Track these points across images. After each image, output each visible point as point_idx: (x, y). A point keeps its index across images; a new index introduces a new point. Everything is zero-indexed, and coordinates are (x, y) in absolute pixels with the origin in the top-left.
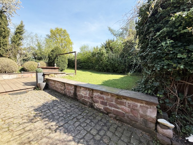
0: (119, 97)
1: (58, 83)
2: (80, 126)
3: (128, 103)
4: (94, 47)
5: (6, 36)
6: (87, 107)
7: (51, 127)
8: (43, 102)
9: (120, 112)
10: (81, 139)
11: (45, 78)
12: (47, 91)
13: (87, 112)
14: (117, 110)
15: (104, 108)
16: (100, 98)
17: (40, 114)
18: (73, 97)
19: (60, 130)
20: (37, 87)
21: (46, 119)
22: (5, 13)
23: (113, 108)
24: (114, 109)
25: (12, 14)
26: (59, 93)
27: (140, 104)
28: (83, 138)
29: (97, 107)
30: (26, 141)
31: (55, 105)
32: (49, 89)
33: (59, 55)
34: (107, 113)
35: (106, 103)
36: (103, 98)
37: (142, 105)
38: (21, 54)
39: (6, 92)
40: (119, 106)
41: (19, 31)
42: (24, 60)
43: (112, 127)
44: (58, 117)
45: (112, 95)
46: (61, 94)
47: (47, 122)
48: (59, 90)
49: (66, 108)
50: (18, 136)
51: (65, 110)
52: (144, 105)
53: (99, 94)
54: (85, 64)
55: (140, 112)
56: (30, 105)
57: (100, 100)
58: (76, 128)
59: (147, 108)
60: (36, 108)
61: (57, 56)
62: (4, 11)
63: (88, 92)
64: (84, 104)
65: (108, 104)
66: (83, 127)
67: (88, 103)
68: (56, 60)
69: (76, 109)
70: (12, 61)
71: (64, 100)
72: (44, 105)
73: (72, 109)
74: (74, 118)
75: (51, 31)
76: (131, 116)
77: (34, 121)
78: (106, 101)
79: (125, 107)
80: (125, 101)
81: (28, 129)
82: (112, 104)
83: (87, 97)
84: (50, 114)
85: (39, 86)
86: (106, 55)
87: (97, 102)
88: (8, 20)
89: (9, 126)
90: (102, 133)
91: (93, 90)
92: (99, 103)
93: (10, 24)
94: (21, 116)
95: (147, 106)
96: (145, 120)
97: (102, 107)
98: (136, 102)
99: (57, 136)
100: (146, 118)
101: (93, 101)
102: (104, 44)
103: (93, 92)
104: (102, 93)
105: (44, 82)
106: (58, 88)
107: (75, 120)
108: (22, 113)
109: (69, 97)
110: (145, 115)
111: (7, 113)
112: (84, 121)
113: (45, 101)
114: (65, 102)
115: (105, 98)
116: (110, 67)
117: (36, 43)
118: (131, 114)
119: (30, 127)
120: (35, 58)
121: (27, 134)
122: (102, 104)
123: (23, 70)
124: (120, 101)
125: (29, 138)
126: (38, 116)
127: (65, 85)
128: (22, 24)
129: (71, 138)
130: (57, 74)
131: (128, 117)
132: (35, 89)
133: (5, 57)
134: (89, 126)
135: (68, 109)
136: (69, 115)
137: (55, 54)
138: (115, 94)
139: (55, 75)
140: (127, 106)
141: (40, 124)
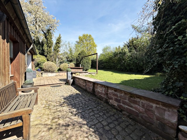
0: (132, 95)
1: (81, 80)
2: (93, 116)
3: (142, 103)
4: (116, 48)
5: (51, 47)
6: (103, 102)
7: (73, 112)
8: (70, 94)
9: (133, 111)
10: (93, 125)
11: (73, 76)
12: (74, 86)
13: (102, 106)
14: (130, 108)
15: (117, 105)
16: (114, 95)
17: (67, 102)
18: (92, 92)
19: (79, 115)
20: (67, 82)
21: (70, 106)
22: (51, 31)
23: (126, 106)
24: (128, 107)
25: (54, 30)
26: (82, 88)
27: (156, 105)
28: (95, 125)
29: (112, 103)
30: (57, 117)
31: (78, 97)
32: (75, 85)
33: (84, 57)
34: (120, 110)
35: (120, 100)
36: (116, 95)
37: (158, 106)
38: (59, 58)
39: (49, 85)
40: (132, 105)
41: (58, 42)
42: (61, 62)
43: (124, 124)
44: (79, 106)
45: (126, 93)
46: (83, 89)
47: (71, 108)
48: (82, 86)
49: (85, 100)
50: (53, 113)
51: (84, 102)
52: (161, 106)
53: (113, 91)
54: (107, 64)
55: (156, 114)
56: (62, 95)
57: (114, 97)
58: (90, 117)
59: (165, 110)
60: (65, 97)
61: (82, 58)
62: (50, 30)
63: (104, 89)
64: (101, 100)
65: (121, 101)
66: (96, 117)
67: (104, 99)
68: (82, 61)
69: (93, 103)
70: (53, 63)
71: (85, 94)
72: (70, 96)
73: (90, 102)
74: (90, 109)
75: (80, 38)
76: (145, 117)
77: (63, 106)
78: (119, 99)
79: (139, 107)
80: (138, 100)
81: (59, 110)
82: (126, 102)
83: (103, 93)
84: (73, 103)
85: (69, 82)
86: (129, 54)
87: (111, 99)
88: (52, 35)
89: (49, 106)
90: (112, 126)
91: (108, 87)
92: (113, 99)
93: (53, 38)
94: (56, 101)
95: (164, 108)
96: (163, 124)
97: (116, 104)
98: (150, 102)
99: (76, 119)
100: (163, 121)
101: (108, 97)
102: (127, 43)
103: (108, 89)
104: (116, 90)
105: (71, 79)
106: (81, 84)
107: (91, 110)
108: (57, 99)
109: (89, 92)
110: (163, 118)
111: (49, 98)
112: (98, 113)
113: (71, 93)
114: (86, 96)
115: (119, 95)
116: (133, 67)
117: (69, 49)
118: (145, 115)
119: (60, 109)
120: (68, 61)
121: (58, 113)
122: (116, 101)
123: (60, 70)
124: (133, 99)
125: (59, 116)
126: (65, 103)
127: (86, 82)
128: (60, 36)
129: (85, 122)
130: (81, 73)
131: (142, 117)
132: (66, 84)
133: (50, 61)
134: (101, 118)
135: (87, 101)
136: (86, 106)
137: (81, 57)
138: (128, 92)
139: (80, 74)
140: (141, 105)
141: (66, 108)
